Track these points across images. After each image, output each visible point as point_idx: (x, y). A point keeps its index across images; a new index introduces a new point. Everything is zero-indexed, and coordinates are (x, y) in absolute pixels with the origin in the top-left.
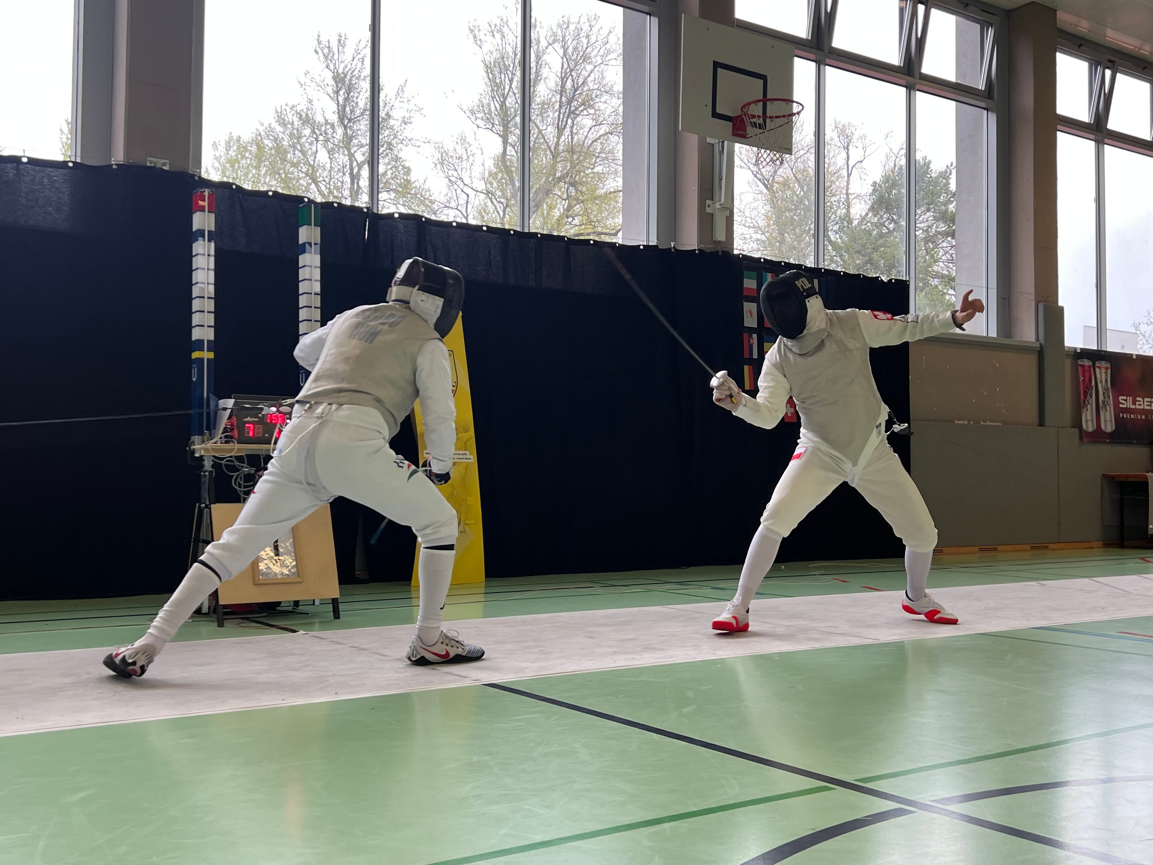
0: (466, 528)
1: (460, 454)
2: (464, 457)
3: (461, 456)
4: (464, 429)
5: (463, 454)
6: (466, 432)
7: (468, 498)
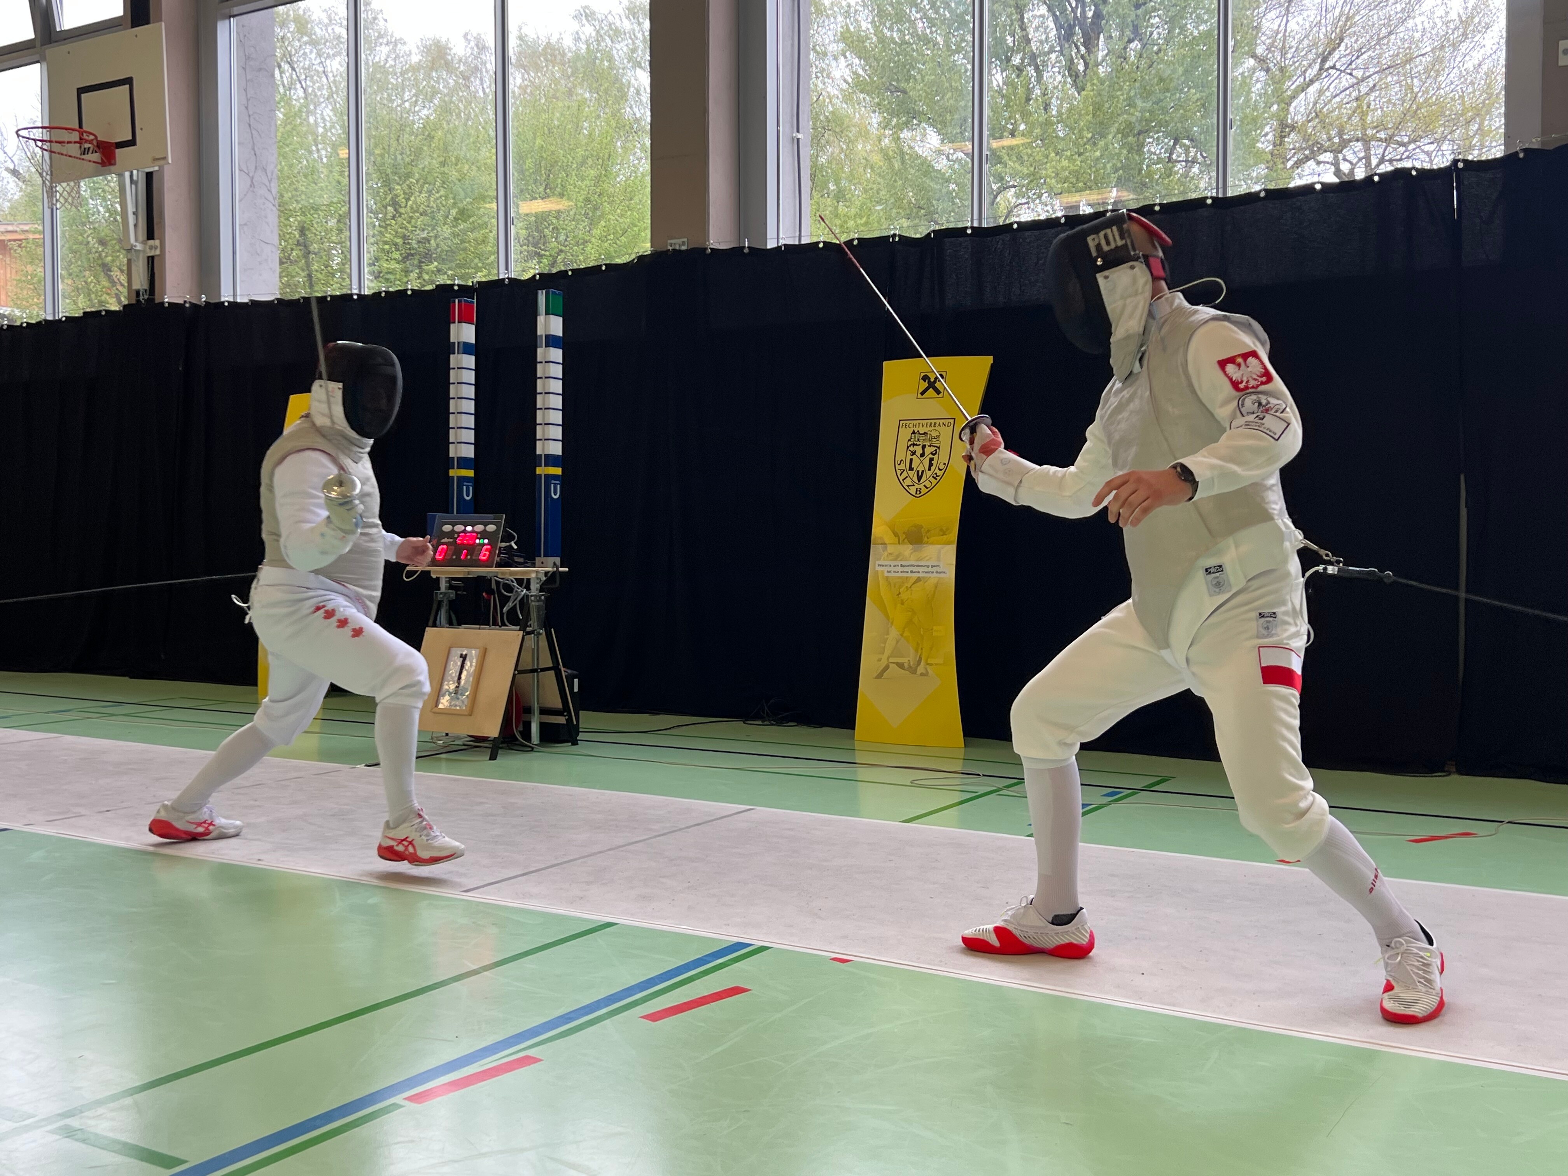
0: (929, 670)
1: (928, 567)
2: (934, 569)
3: (930, 569)
4: (941, 530)
5: (932, 566)
6: (944, 534)
7: (935, 628)
